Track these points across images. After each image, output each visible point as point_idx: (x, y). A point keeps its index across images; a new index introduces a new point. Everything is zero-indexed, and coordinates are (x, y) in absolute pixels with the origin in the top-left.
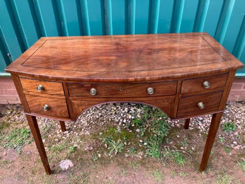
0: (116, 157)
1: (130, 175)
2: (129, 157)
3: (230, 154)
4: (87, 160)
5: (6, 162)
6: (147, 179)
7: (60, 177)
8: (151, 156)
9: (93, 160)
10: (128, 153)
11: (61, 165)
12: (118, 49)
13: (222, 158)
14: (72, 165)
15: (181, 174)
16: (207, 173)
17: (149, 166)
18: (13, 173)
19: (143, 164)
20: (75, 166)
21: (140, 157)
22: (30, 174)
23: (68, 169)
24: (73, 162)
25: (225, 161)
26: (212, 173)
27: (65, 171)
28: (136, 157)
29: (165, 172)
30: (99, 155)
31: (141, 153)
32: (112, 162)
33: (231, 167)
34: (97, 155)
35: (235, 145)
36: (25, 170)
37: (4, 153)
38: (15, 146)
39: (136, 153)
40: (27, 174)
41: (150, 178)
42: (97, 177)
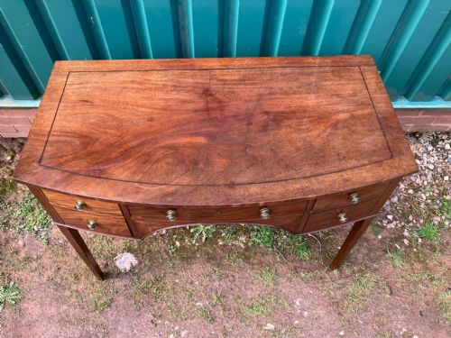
0: (204, 245)
1: (227, 276)
2: (224, 245)
3: (380, 237)
4: (159, 252)
5: (28, 259)
6: (252, 283)
7: (119, 283)
8: (259, 244)
9: (168, 253)
10: (223, 239)
11: (117, 263)
12: (207, 110)
13: (366, 244)
14: (135, 262)
15: (303, 275)
16: (341, 271)
17: (255, 262)
18: (44, 279)
19: (247, 259)
20: (140, 263)
21: (242, 245)
22: (71, 279)
23: (130, 270)
24: (136, 256)
25: (370, 250)
26: (348, 271)
27: (126, 273)
28: (236, 246)
29: (280, 271)
30: (178, 244)
31: (243, 238)
32: (199, 256)
33: (377, 259)
34: (174, 244)
35: (390, 222)
36: (61, 272)
37: (21, 243)
38: (36, 229)
39: (236, 239)
40: (66, 279)
41: (256, 282)
42: (177, 281)
